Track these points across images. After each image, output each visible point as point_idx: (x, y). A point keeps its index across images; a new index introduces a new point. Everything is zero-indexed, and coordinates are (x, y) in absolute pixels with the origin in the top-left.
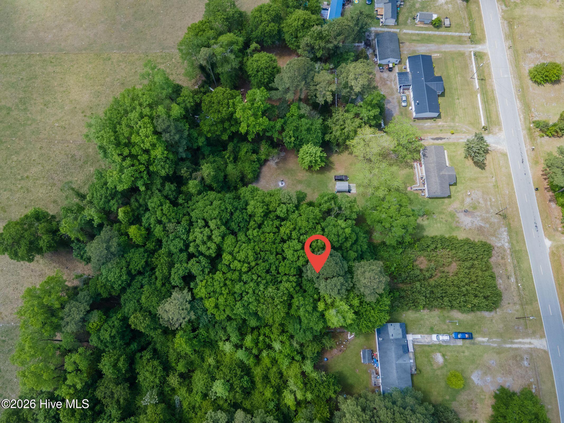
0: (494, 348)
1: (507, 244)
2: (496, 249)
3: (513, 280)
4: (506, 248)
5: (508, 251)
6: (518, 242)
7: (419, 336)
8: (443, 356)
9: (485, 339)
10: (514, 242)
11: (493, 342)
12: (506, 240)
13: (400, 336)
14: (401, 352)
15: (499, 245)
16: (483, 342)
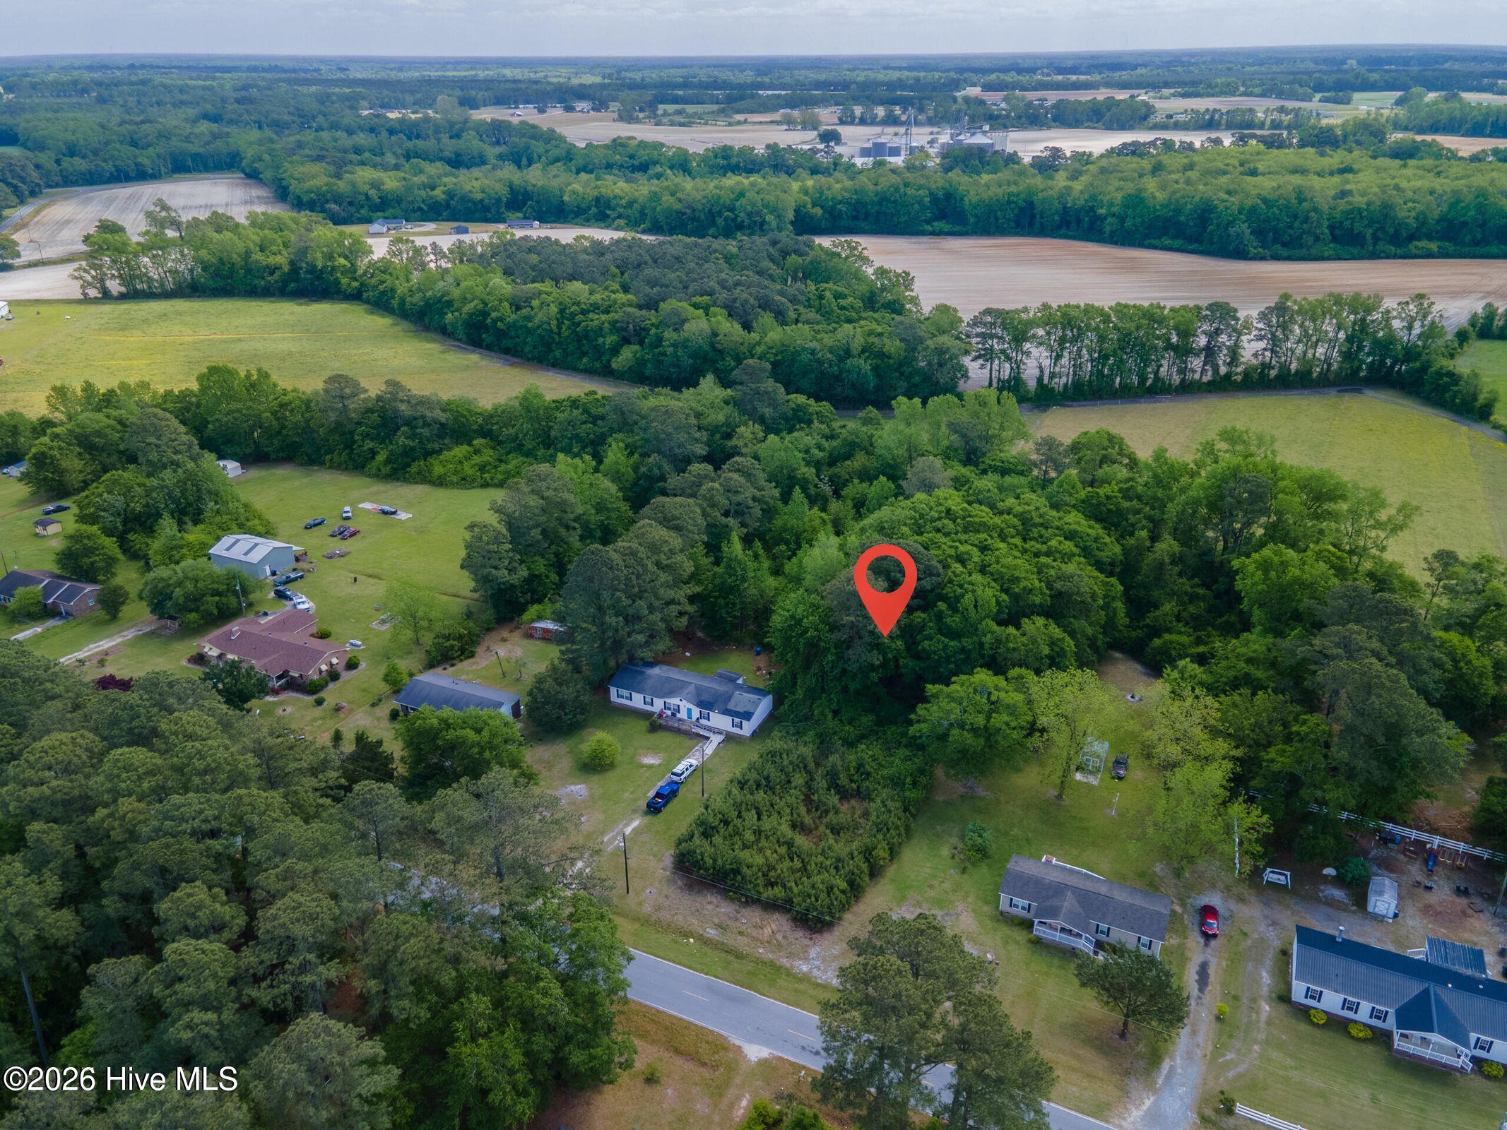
0: (603, 833)
1: (805, 968)
2: (807, 942)
3: (712, 932)
4: (798, 963)
5: (784, 962)
6: (796, 991)
7: (710, 749)
8: (651, 766)
9: (628, 831)
10: (801, 987)
11: (614, 838)
12: (816, 972)
13: (731, 706)
14: (705, 697)
15: (813, 953)
16: (627, 825)
